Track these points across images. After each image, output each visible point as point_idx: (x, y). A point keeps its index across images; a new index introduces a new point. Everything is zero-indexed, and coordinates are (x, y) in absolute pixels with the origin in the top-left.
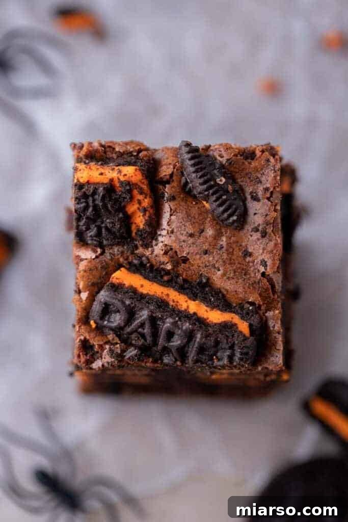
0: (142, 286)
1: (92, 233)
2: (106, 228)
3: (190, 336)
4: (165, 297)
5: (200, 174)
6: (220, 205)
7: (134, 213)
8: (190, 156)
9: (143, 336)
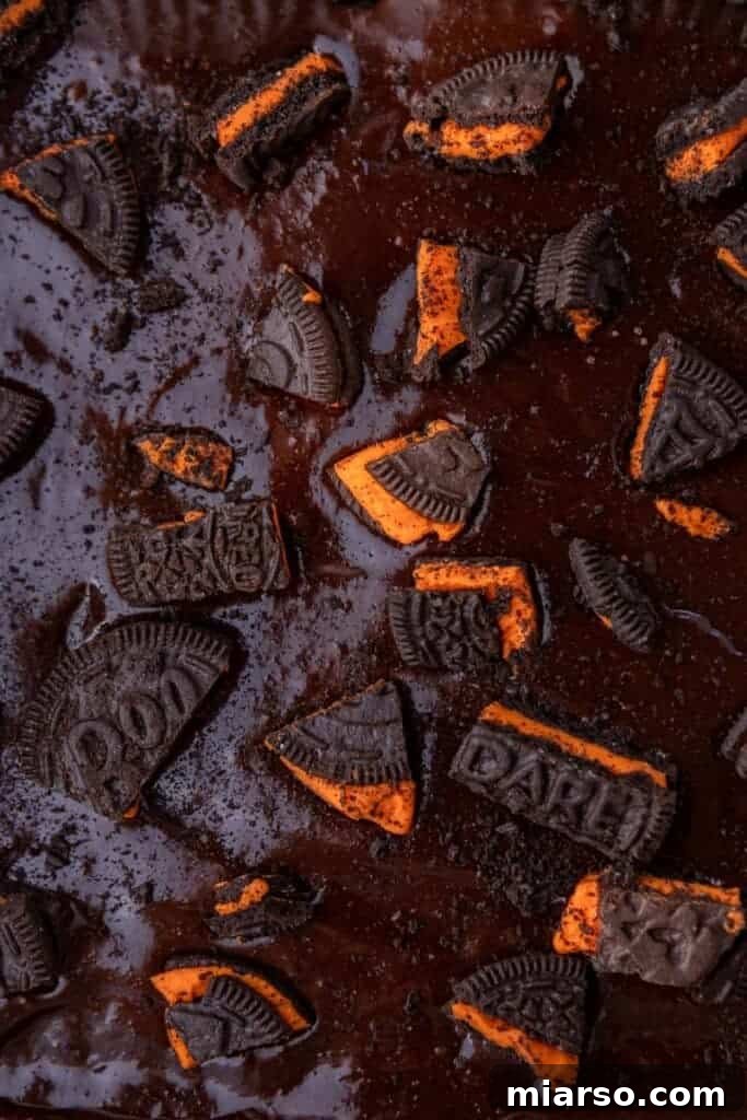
0: (524, 724)
1: (456, 655)
2: (475, 648)
3: (593, 789)
4: (556, 740)
5: (599, 583)
6: (627, 622)
7: (509, 628)
8: (587, 559)
9: (527, 791)
